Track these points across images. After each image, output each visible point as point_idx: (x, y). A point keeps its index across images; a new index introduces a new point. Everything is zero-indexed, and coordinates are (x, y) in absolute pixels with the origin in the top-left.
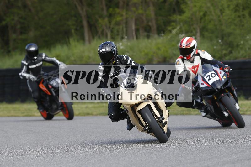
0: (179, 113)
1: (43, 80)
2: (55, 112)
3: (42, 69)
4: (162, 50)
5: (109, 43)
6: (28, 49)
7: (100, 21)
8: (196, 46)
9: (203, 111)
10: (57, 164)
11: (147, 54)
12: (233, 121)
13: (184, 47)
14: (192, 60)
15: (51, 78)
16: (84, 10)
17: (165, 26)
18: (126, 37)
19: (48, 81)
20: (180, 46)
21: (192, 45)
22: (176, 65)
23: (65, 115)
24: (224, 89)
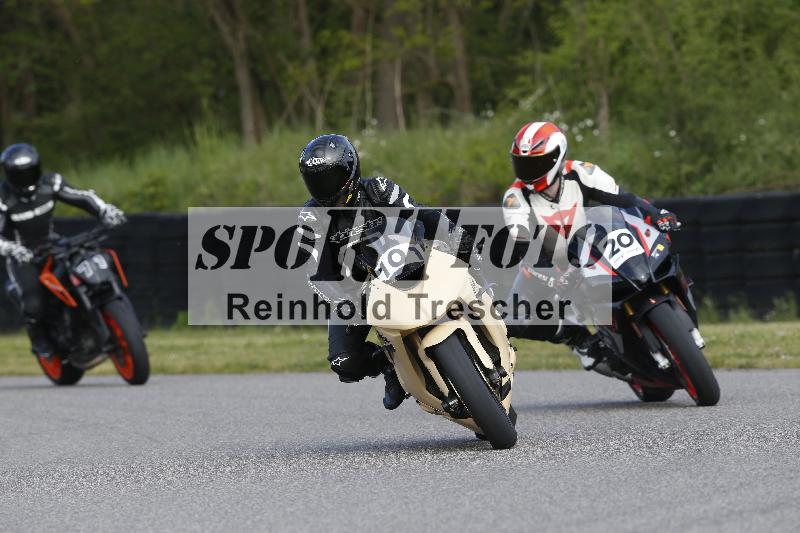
0: (544, 361)
1: (54, 261)
2: (88, 361)
3: (52, 226)
4: (489, 163)
5: (336, 141)
6: (9, 163)
7: (292, 69)
8: (563, 152)
9: (585, 350)
10: (155, 526)
11: (439, 176)
12: (682, 381)
13: (525, 152)
14: (553, 191)
15: (77, 253)
16: (241, 35)
17: (499, 84)
18: (374, 122)
19: (68, 264)
20: (514, 151)
21: (549, 148)
22: (504, 209)
23: (121, 369)
24: (657, 284)
